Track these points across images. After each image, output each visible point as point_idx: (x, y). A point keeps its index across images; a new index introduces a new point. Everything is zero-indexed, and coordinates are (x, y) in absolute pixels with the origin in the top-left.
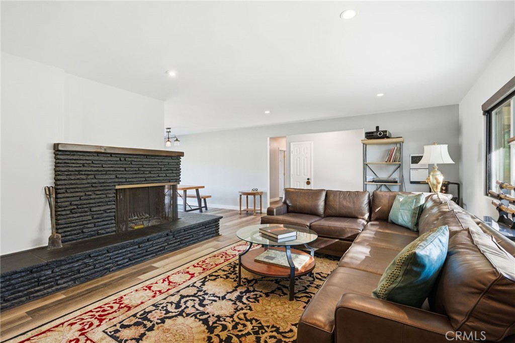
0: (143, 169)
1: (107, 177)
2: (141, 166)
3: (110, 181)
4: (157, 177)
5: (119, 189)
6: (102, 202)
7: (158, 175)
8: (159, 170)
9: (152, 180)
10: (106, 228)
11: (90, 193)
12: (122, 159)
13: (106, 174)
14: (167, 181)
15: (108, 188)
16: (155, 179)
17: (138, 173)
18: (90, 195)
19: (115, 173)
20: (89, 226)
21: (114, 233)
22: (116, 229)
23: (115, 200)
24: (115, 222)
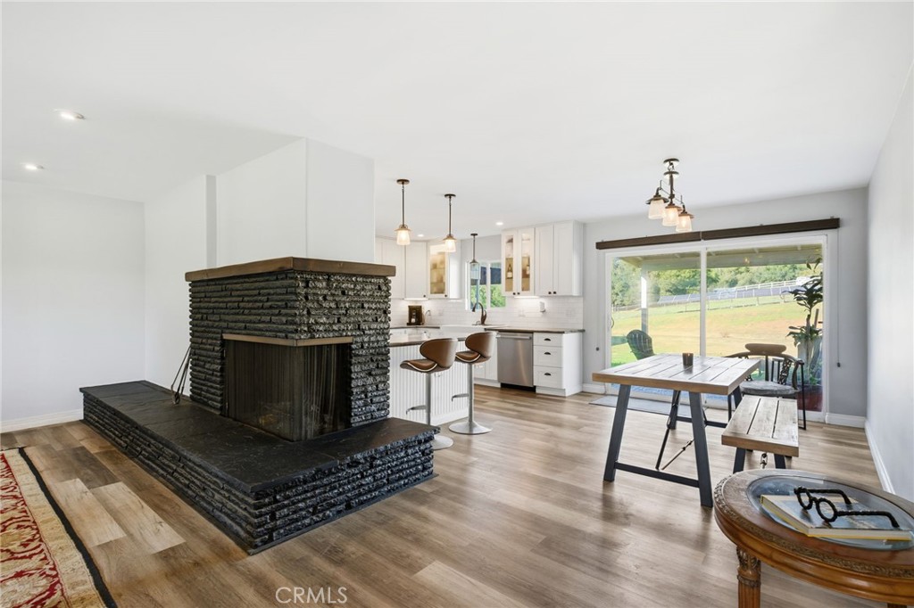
0: (242, 304)
3: (216, 324)
5: (226, 340)
6: (211, 357)
9: (253, 329)
10: (214, 400)
11: (205, 341)
12: (223, 287)
13: (213, 314)
15: (215, 336)
18: (204, 344)
19: (219, 311)
20: (204, 388)
21: (218, 413)
22: (219, 405)
23: (222, 358)
24: (221, 395)
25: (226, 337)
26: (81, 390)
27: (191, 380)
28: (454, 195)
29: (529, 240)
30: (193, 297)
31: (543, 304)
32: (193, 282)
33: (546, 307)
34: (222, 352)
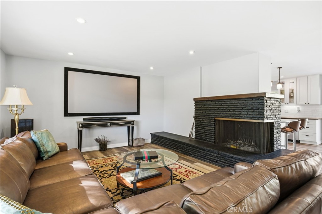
0: (229, 108)
1: (210, 112)
2: (228, 106)
3: (212, 114)
4: (240, 114)
5: (217, 120)
6: (208, 125)
7: (240, 113)
8: (241, 109)
9: (236, 117)
10: (210, 139)
11: (204, 120)
12: (217, 103)
13: (210, 111)
14: (249, 118)
15: (210, 118)
16: (238, 115)
17: (226, 111)
18: (204, 121)
19: (214, 110)
20: (203, 135)
21: (213, 143)
22: (214, 141)
23: (215, 125)
24: (214, 137)
25: (216, 119)
26: (151, 134)
27: (195, 132)
28: (281, 68)
29: (293, 82)
30: (196, 106)
31: (298, 108)
32: (196, 101)
33: (300, 109)
34: (215, 124)
